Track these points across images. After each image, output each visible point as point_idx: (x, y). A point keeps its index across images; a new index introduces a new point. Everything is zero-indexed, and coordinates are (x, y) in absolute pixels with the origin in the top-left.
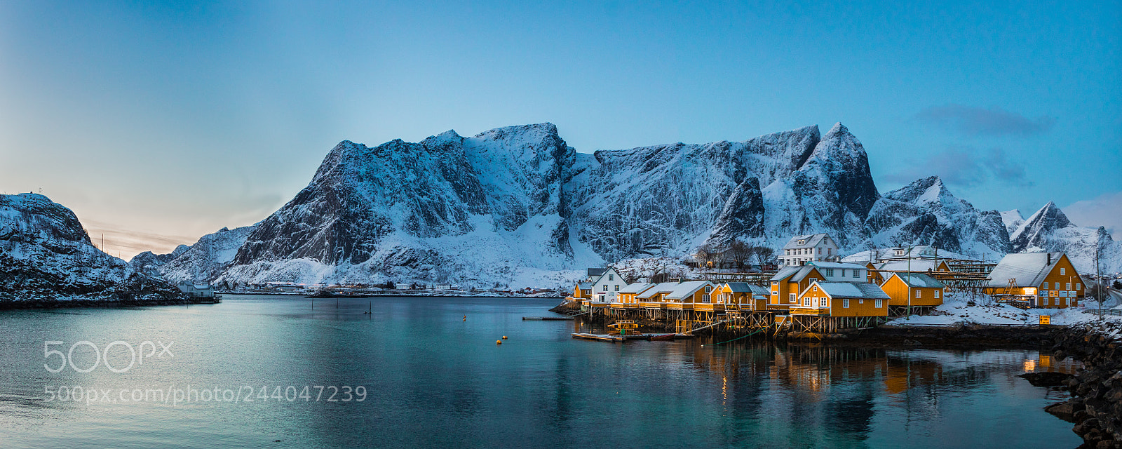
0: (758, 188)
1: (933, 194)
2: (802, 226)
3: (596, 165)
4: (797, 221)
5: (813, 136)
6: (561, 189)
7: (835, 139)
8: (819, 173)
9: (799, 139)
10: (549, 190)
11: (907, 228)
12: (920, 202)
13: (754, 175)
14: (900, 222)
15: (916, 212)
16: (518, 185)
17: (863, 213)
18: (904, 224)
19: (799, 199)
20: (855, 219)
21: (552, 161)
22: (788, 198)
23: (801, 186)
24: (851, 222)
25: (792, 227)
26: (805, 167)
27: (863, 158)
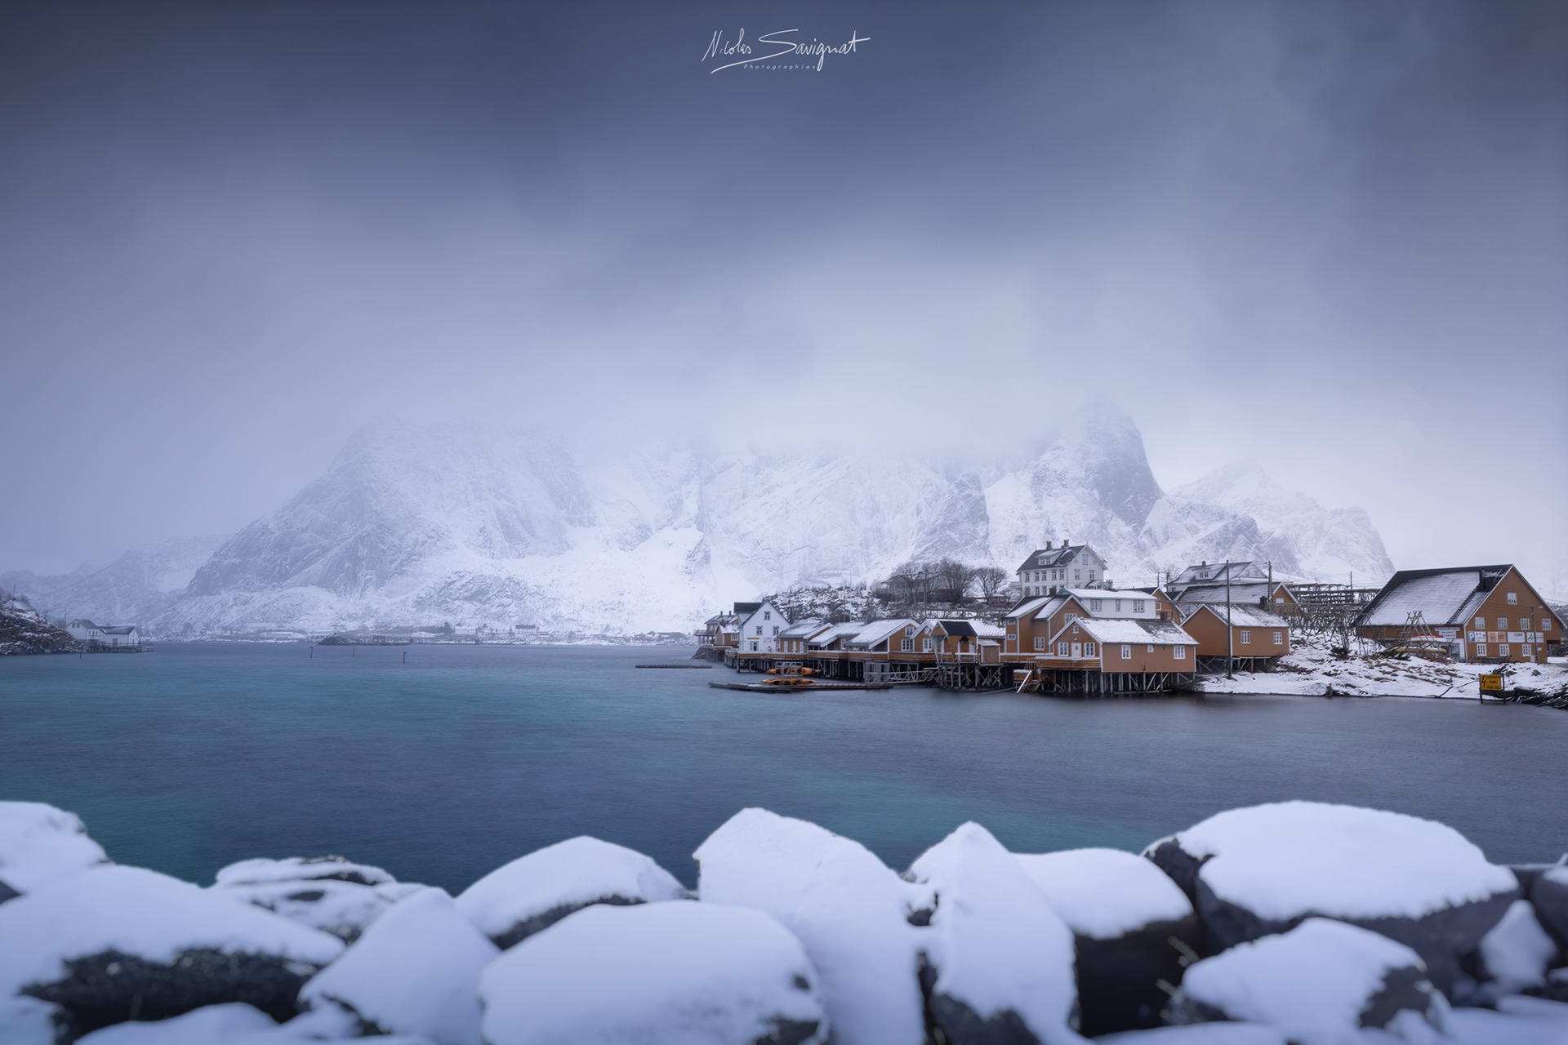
0: (979, 488)
1: (1247, 486)
3: (750, 459)
4: (1036, 534)
6: (700, 493)
8: (1068, 463)
10: (683, 494)
11: (1209, 539)
12: (1228, 500)
13: (973, 470)
14: (1197, 531)
15: (1221, 516)
17: (1136, 520)
18: (1203, 534)
19: (1039, 501)
20: (1125, 528)
21: (687, 454)
22: (1023, 501)
23: (1042, 482)
24: (1120, 534)
25: (1030, 542)
26: (1048, 455)
27: (1134, 439)
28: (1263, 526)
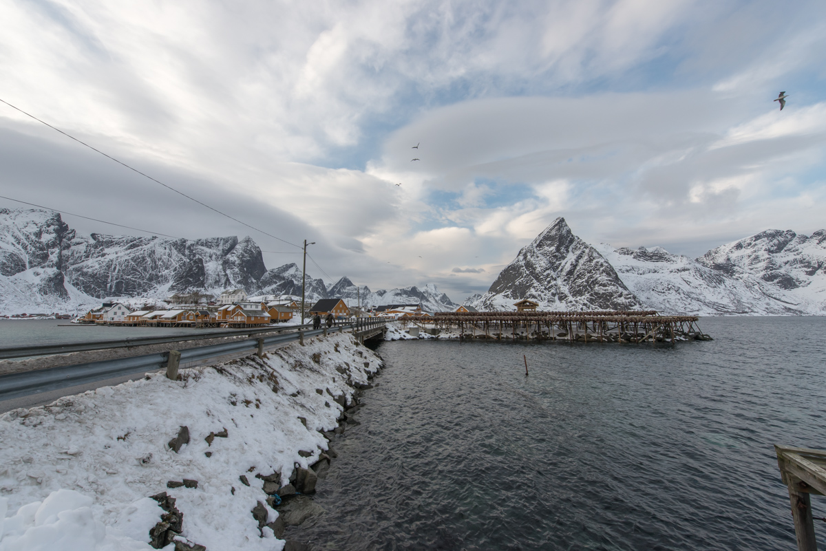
0: (202, 263)
1: (292, 271)
2: (226, 284)
3: (92, 241)
4: (223, 281)
5: (234, 241)
6: (60, 253)
7: (245, 244)
8: (236, 259)
9: (227, 242)
10: (49, 253)
11: (280, 285)
12: (286, 274)
13: (200, 257)
14: (276, 283)
15: (284, 278)
16: (20, 247)
17: (258, 278)
18: (278, 284)
19: (225, 271)
20: (254, 281)
21: (54, 235)
22: (218, 270)
23: (226, 264)
24: (252, 282)
25: (220, 283)
26: (229, 256)
27: (260, 253)
28: (295, 282)
